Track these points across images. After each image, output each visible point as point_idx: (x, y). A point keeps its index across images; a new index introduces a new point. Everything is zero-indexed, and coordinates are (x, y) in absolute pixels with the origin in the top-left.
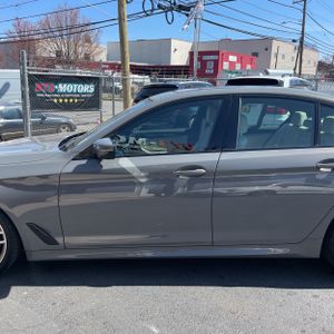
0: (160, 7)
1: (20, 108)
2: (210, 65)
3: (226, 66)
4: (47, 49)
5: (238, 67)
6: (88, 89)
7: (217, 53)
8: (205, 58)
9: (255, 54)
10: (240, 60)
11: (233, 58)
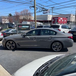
0: (43, 10)
1: (16, 30)
2: (56, 20)
3: (60, 20)
4: (22, 18)
5: (63, 21)
6: (28, 27)
7: (58, 18)
8: (55, 19)
9: (67, 18)
10: (63, 19)
11: (61, 19)
